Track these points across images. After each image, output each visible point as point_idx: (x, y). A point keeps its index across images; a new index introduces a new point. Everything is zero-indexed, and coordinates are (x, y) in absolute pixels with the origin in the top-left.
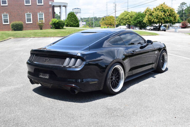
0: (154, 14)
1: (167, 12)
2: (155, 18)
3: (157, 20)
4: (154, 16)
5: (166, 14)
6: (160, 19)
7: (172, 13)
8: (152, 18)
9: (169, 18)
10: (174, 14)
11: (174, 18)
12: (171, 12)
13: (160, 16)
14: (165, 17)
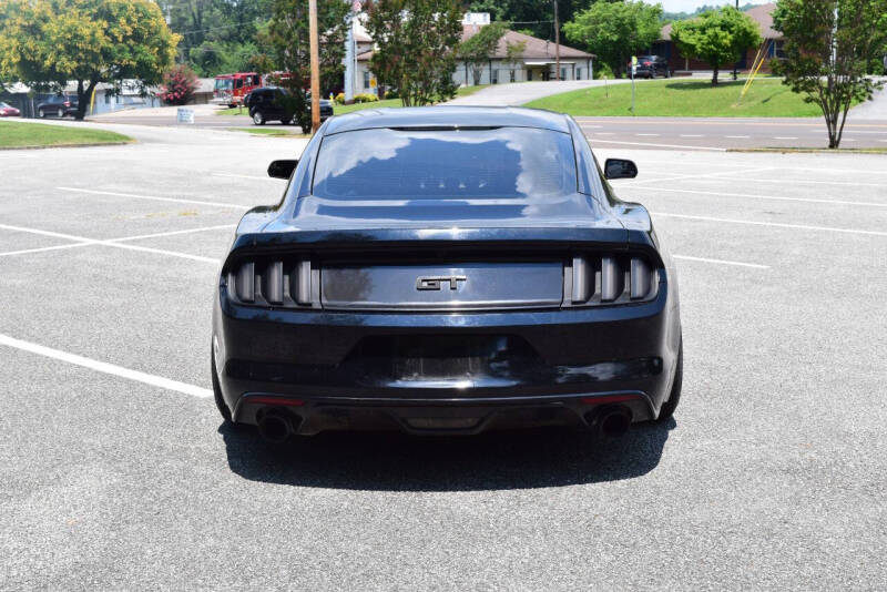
0: (56, 31)
1: (123, 20)
2: (59, 53)
3: (75, 64)
4: (54, 38)
5: (115, 31)
6: (89, 58)
7: (147, 25)
8: (41, 47)
9: (132, 50)
10: (156, 33)
11: (159, 52)
12: (140, 19)
13: (88, 38)
14: (111, 46)
